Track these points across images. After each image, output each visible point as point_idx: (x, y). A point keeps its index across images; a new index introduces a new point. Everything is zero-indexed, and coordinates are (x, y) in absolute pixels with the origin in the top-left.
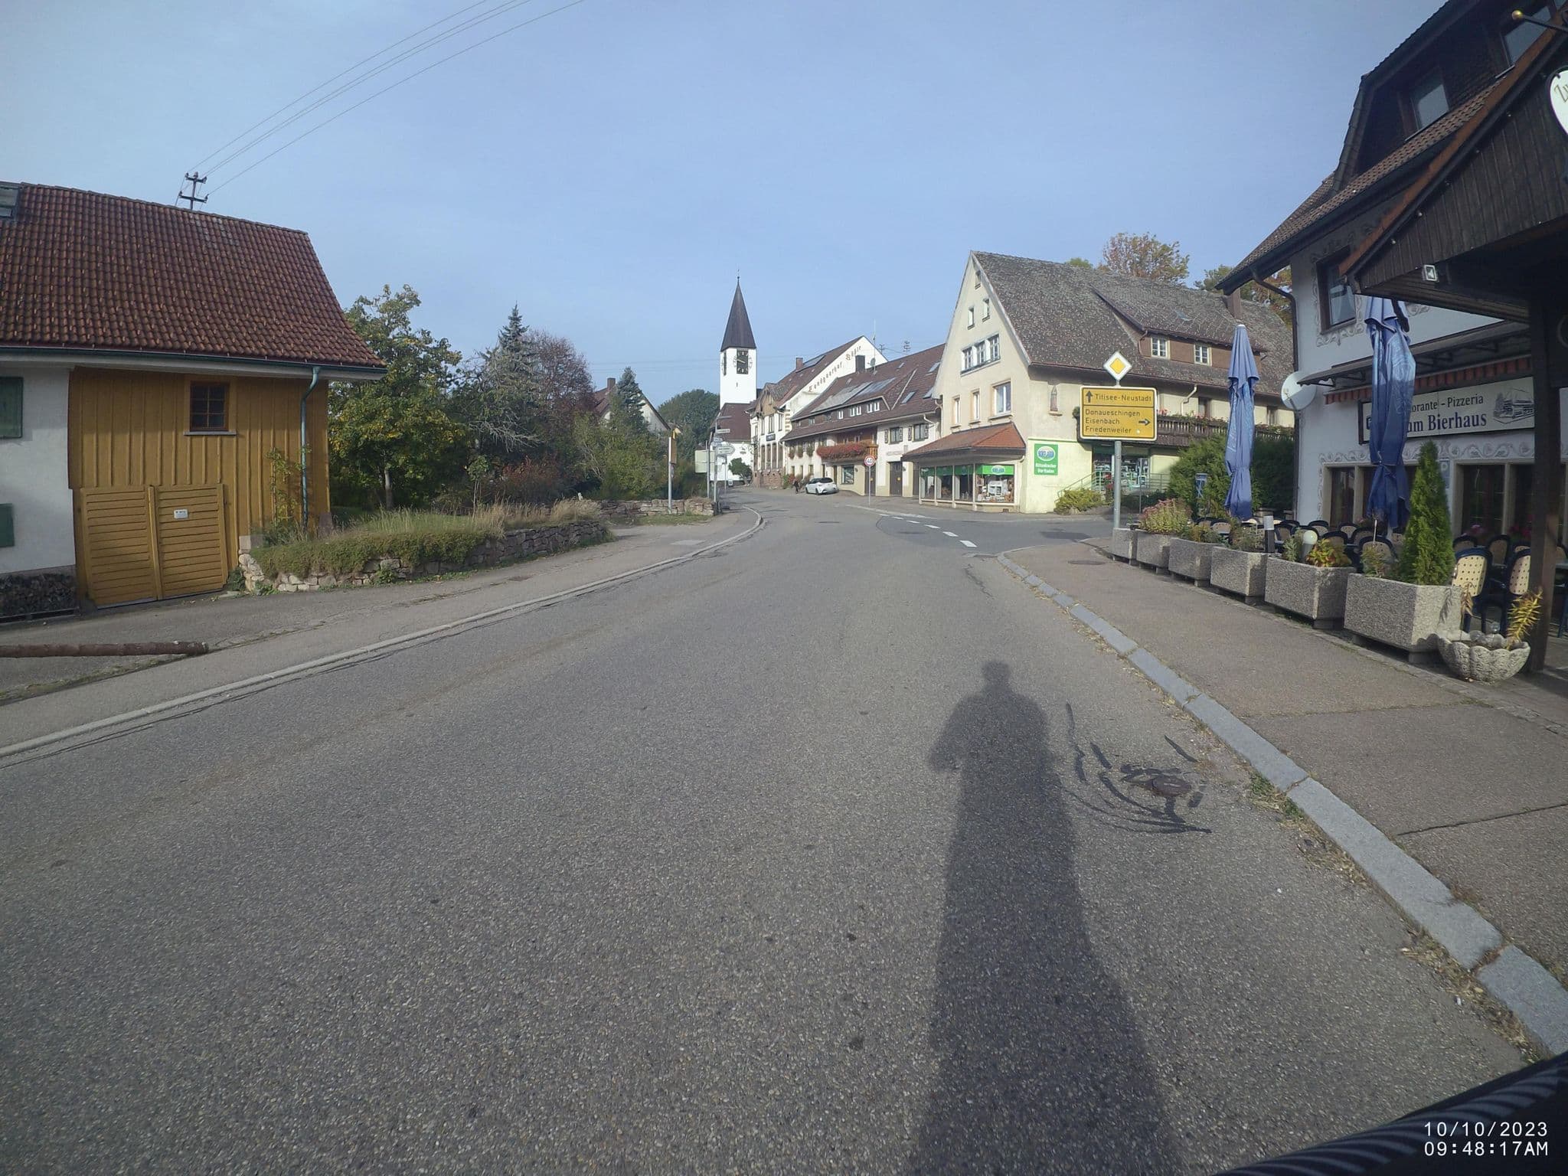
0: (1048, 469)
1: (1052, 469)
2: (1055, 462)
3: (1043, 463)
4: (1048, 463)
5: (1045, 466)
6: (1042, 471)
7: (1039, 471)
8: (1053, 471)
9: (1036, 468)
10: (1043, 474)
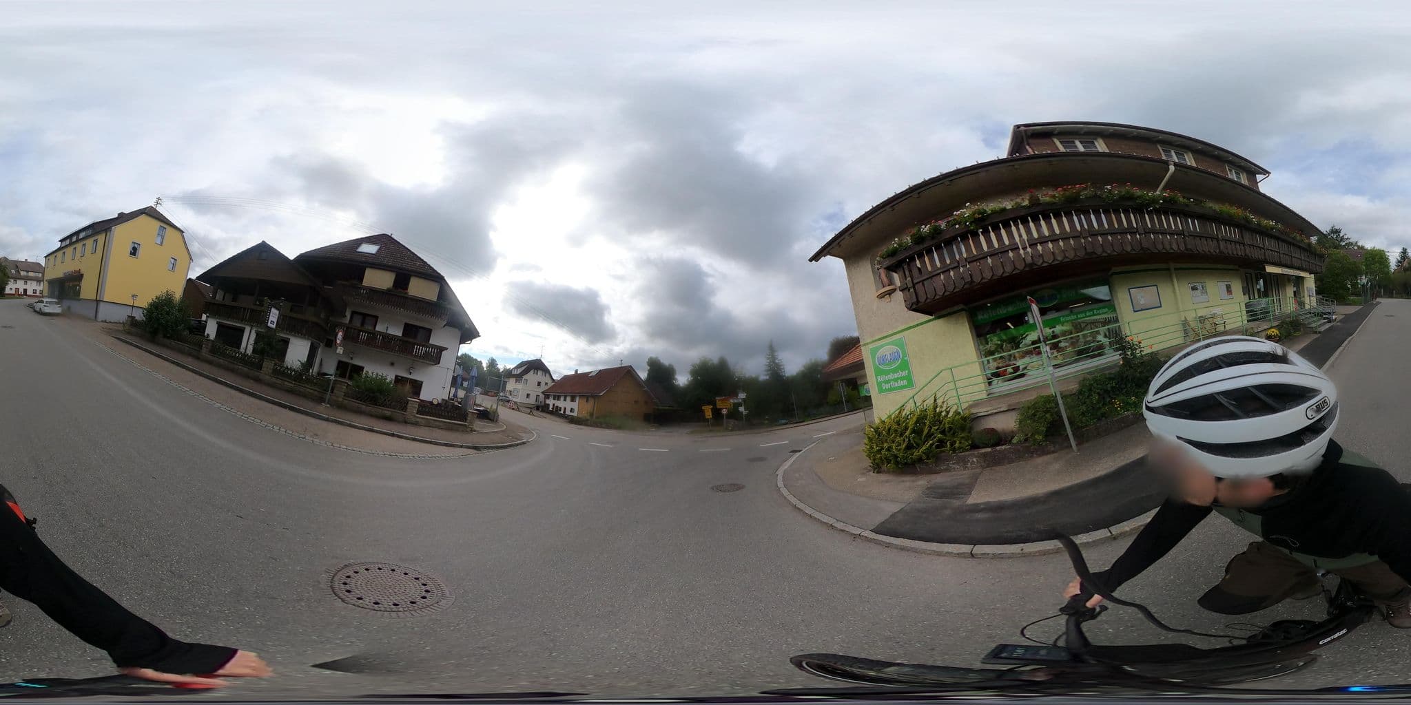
0: (896, 380)
1: (902, 379)
2: (905, 366)
3: (887, 373)
4: (895, 371)
5: (891, 376)
6: (888, 386)
7: (884, 386)
8: (905, 382)
9: (879, 384)
10: (891, 389)
